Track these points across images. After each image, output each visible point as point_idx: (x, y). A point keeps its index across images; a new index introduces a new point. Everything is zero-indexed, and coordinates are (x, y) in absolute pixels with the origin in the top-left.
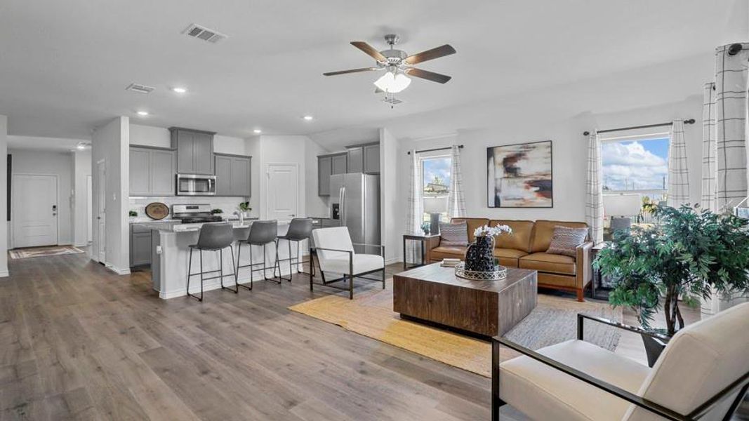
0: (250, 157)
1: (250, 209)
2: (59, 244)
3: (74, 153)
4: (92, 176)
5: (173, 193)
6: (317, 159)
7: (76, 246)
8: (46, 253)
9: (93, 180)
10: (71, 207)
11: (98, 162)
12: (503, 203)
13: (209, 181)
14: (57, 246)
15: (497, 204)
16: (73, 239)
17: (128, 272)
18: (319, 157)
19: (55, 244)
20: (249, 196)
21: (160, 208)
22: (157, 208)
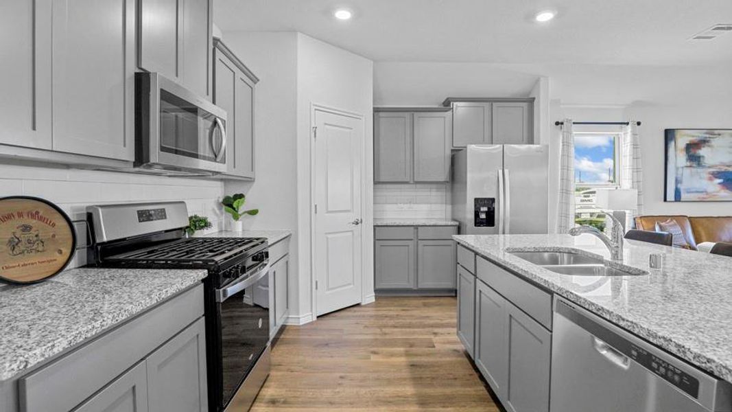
0: (256, 82)
6: (372, 112)
12: (684, 196)
13: (220, 123)
15: (678, 198)
18: (375, 110)
20: (251, 181)
21: (33, 222)
22: (26, 228)
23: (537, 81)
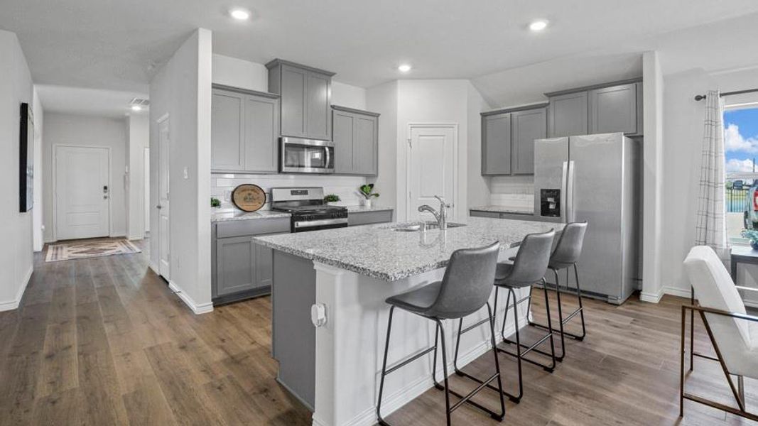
0: (377, 115)
1: (377, 195)
2: (111, 236)
3: (128, 117)
4: (150, 147)
5: (275, 168)
6: (480, 117)
7: (130, 239)
8: (93, 251)
9: (150, 152)
10: (125, 187)
11: (159, 121)
13: (327, 149)
14: (108, 237)
16: (127, 230)
17: (210, 309)
18: (484, 115)
19: (107, 235)
20: (375, 176)
21: (253, 193)
22: (250, 194)
23: (642, 58)
